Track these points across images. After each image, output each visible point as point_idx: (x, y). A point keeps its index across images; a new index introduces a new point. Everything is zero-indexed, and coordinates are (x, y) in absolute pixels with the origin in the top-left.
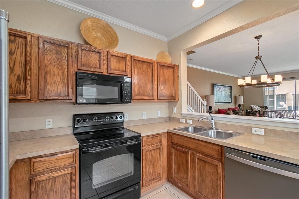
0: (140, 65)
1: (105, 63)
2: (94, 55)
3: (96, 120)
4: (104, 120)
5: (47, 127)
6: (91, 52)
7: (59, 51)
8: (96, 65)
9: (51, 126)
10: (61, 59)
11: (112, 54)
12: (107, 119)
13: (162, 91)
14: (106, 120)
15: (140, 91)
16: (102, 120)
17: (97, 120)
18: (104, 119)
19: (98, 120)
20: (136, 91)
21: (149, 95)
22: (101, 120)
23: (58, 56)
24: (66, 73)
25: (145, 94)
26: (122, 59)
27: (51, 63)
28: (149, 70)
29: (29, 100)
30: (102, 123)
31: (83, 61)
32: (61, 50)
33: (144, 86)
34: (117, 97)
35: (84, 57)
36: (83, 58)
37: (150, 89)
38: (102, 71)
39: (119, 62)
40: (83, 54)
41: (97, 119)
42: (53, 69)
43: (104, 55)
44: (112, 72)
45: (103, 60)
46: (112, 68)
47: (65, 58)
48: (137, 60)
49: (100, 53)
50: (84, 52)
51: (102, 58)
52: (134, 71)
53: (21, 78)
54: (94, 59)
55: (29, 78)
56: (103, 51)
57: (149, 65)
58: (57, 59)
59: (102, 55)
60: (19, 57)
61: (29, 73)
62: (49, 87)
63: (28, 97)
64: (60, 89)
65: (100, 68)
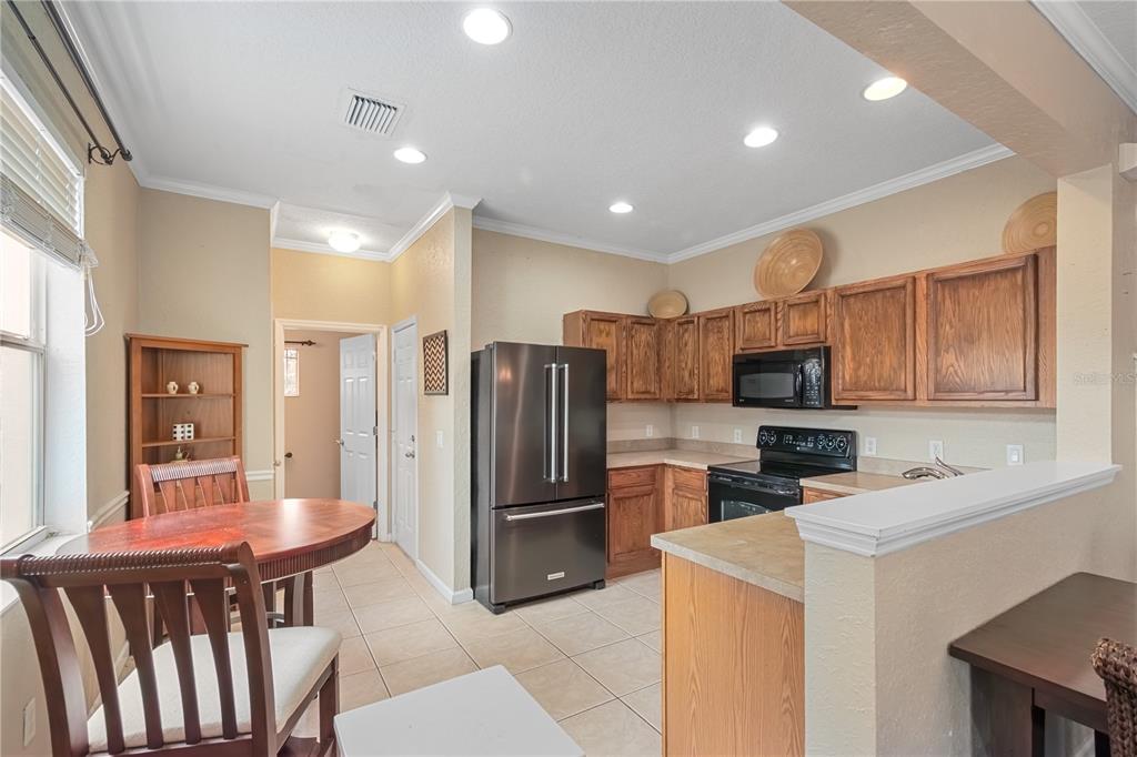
0: (859, 305)
1: (780, 327)
2: (761, 316)
3: (789, 440)
5: (736, 442)
6: (757, 313)
7: (720, 328)
8: (764, 334)
9: (739, 442)
10: (722, 338)
11: (790, 303)
12: (809, 443)
13: (951, 369)
14: (807, 443)
15: (858, 377)
17: (790, 442)
18: (805, 441)
19: (793, 442)
20: (847, 378)
21: (892, 384)
22: (798, 443)
23: (720, 336)
24: (727, 359)
25: (877, 384)
26: (811, 305)
27: (713, 348)
28: (890, 311)
29: (697, 400)
31: (746, 333)
32: (722, 326)
33: (872, 362)
34: (792, 395)
35: (748, 326)
36: (746, 327)
37: (894, 369)
38: (773, 344)
39: (804, 315)
40: (746, 320)
41: (791, 439)
42: (715, 356)
43: (779, 309)
44: (790, 341)
45: (777, 320)
46: (792, 333)
47: (726, 336)
48: (851, 295)
49: (768, 310)
50: (748, 316)
51: (773, 317)
52: (842, 325)
53: (691, 374)
54: (761, 323)
55: (696, 372)
56: (776, 304)
57: (892, 297)
58: (719, 339)
59: (773, 313)
60: (690, 348)
61: (696, 365)
62: (711, 382)
63: (696, 397)
64: (722, 384)
65: (770, 339)
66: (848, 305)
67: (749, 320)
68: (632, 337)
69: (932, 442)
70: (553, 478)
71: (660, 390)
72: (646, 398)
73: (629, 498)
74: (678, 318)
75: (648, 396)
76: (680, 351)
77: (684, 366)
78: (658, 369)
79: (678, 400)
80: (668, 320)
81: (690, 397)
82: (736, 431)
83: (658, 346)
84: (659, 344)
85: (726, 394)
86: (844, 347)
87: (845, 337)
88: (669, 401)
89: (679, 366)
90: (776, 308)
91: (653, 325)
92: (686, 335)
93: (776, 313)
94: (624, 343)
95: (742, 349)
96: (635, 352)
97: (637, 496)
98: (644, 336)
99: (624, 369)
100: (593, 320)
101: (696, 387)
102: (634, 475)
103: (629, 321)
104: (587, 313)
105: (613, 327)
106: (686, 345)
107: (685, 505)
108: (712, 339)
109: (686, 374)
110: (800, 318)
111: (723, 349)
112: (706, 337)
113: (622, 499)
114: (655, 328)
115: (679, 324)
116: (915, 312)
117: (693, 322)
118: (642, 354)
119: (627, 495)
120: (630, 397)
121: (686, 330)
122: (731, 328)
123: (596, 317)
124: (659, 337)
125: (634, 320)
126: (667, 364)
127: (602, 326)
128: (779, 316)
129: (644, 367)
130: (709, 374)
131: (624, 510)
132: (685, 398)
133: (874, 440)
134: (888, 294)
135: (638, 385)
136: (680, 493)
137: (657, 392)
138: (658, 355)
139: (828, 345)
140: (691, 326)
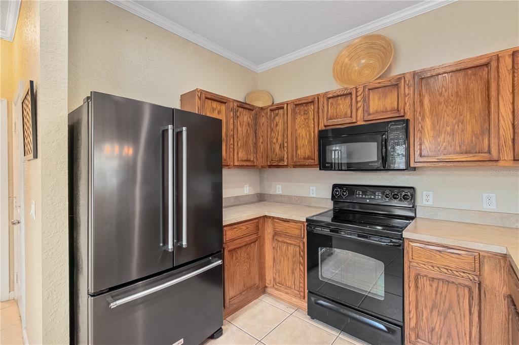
1: (360, 107)
2: (343, 100)
3: (359, 194)
4: (372, 197)
6: (340, 98)
7: (306, 111)
8: (346, 114)
10: (308, 119)
11: (370, 87)
12: (377, 197)
14: (375, 197)
16: (369, 197)
17: (360, 196)
18: (373, 195)
19: (362, 196)
20: (427, 144)
21: (474, 148)
22: (367, 197)
23: (306, 117)
24: (313, 134)
26: (391, 88)
27: (300, 126)
30: (368, 201)
31: (329, 113)
32: (308, 109)
34: (376, 160)
35: (331, 108)
36: (329, 109)
38: (355, 121)
39: (384, 96)
40: (329, 104)
41: (361, 193)
42: (302, 132)
43: (358, 94)
44: (371, 118)
45: (357, 102)
46: (371, 111)
47: (311, 117)
48: (432, 76)
49: (351, 94)
50: (330, 101)
51: (354, 100)
52: (421, 102)
53: (282, 146)
54: (343, 105)
55: (286, 145)
56: (356, 89)
57: (475, 75)
58: (305, 119)
59: (354, 96)
60: (280, 127)
61: (286, 140)
62: (299, 152)
63: (286, 164)
64: (308, 153)
65: (351, 117)
66: (428, 84)
67: (332, 104)
68: (238, 117)
69: (485, 195)
70: (170, 246)
71: (257, 159)
72: (247, 165)
73: (240, 247)
74: (269, 106)
75: (248, 164)
76: (272, 130)
77: (275, 140)
78: (256, 144)
79: (270, 166)
80: (262, 109)
81: (281, 164)
82: (311, 188)
83: (255, 126)
84: (256, 125)
85: (312, 161)
86: (423, 118)
87: (424, 111)
88: (263, 167)
89: (271, 142)
90: (357, 92)
91: (252, 110)
92: (277, 118)
93: (357, 97)
94: (232, 121)
95: (325, 126)
96: (240, 129)
97: (246, 245)
98: (246, 117)
99: (232, 142)
100: (206, 98)
101: (286, 156)
102: (244, 228)
103: (235, 104)
104: (202, 92)
105: (223, 107)
106: (277, 125)
107: (284, 248)
108: (300, 119)
109: (277, 147)
110: (379, 99)
111: (309, 127)
112: (294, 119)
113: (234, 249)
114: (253, 112)
115: (271, 110)
116: (498, 85)
117: (283, 108)
118: (245, 131)
119: (238, 246)
120: (236, 164)
121: (277, 115)
122: (316, 110)
123: (210, 96)
124: (256, 118)
125: (239, 104)
126: (261, 140)
127: (215, 104)
128: (359, 99)
129: (246, 142)
130: (296, 146)
131: (237, 259)
132: (276, 165)
133: (431, 193)
134: (470, 72)
135: (242, 154)
136: (280, 239)
137: (255, 160)
138: (255, 133)
139: (406, 118)
140: (281, 111)
